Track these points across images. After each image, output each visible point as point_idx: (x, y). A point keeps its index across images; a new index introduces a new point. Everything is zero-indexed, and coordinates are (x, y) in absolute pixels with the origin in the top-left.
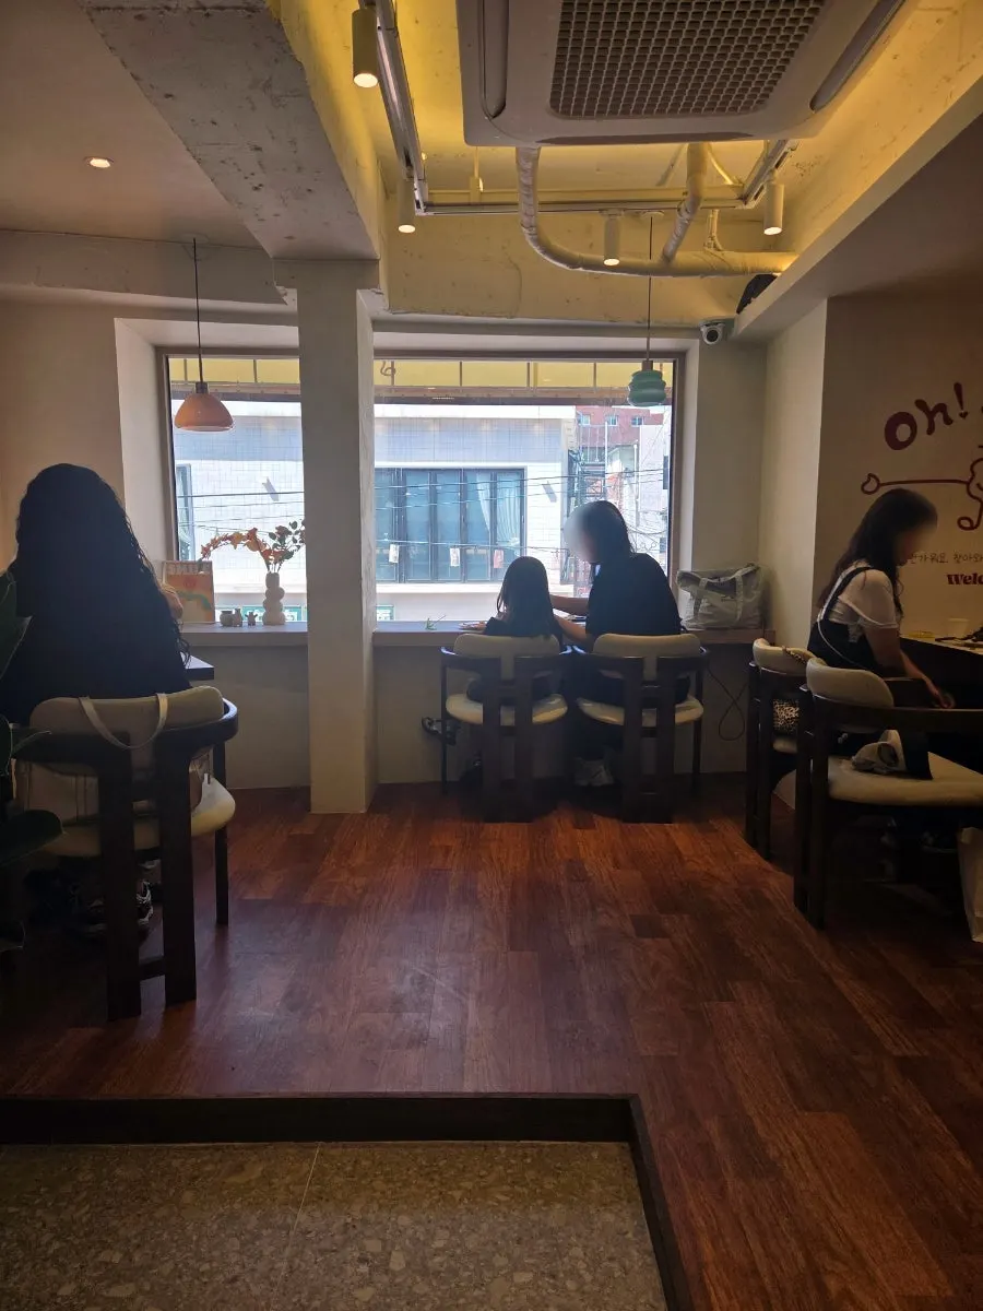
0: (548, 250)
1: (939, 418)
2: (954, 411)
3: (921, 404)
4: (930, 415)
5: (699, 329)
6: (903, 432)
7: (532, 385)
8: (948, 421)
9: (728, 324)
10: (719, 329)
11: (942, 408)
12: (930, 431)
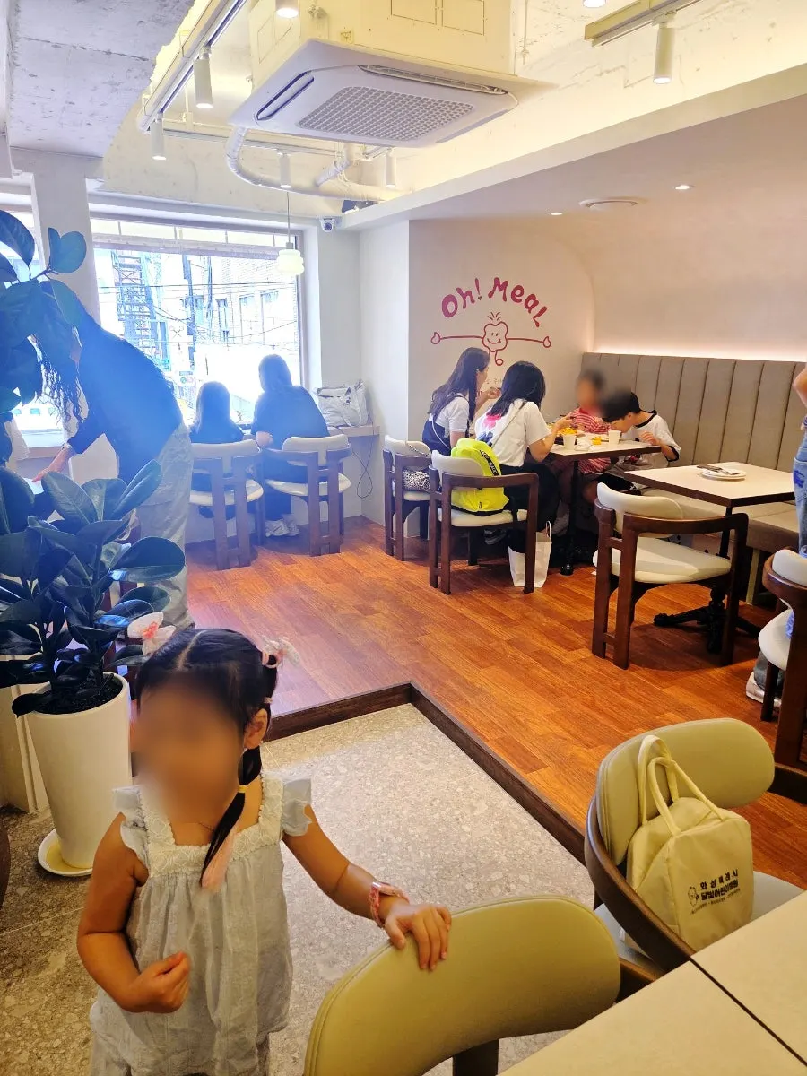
0: (240, 171)
1: (468, 298)
2: (475, 295)
3: (459, 290)
4: (464, 297)
5: (318, 219)
6: (451, 307)
7: (178, 238)
8: (473, 301)
9: (338, 220)
10: (332, 223)
11: (469, 293)
12: (464, 307)
